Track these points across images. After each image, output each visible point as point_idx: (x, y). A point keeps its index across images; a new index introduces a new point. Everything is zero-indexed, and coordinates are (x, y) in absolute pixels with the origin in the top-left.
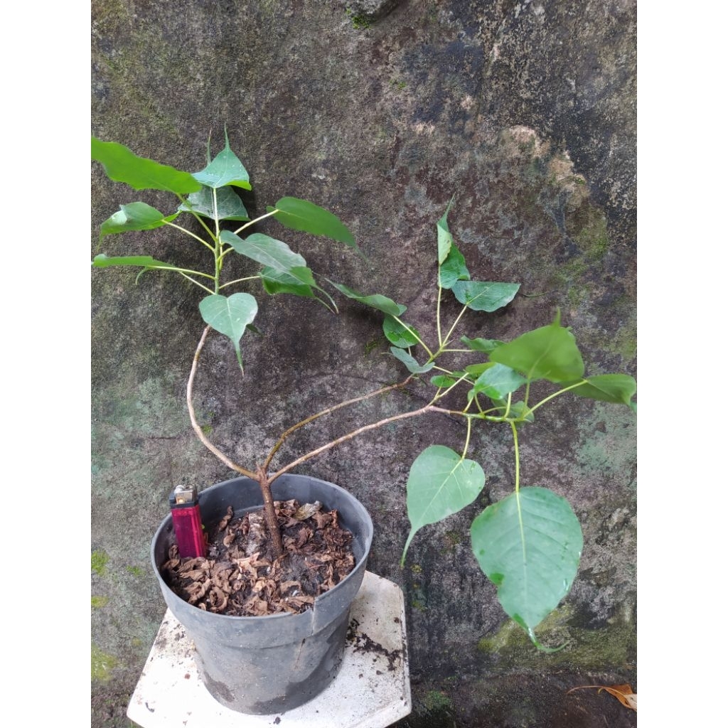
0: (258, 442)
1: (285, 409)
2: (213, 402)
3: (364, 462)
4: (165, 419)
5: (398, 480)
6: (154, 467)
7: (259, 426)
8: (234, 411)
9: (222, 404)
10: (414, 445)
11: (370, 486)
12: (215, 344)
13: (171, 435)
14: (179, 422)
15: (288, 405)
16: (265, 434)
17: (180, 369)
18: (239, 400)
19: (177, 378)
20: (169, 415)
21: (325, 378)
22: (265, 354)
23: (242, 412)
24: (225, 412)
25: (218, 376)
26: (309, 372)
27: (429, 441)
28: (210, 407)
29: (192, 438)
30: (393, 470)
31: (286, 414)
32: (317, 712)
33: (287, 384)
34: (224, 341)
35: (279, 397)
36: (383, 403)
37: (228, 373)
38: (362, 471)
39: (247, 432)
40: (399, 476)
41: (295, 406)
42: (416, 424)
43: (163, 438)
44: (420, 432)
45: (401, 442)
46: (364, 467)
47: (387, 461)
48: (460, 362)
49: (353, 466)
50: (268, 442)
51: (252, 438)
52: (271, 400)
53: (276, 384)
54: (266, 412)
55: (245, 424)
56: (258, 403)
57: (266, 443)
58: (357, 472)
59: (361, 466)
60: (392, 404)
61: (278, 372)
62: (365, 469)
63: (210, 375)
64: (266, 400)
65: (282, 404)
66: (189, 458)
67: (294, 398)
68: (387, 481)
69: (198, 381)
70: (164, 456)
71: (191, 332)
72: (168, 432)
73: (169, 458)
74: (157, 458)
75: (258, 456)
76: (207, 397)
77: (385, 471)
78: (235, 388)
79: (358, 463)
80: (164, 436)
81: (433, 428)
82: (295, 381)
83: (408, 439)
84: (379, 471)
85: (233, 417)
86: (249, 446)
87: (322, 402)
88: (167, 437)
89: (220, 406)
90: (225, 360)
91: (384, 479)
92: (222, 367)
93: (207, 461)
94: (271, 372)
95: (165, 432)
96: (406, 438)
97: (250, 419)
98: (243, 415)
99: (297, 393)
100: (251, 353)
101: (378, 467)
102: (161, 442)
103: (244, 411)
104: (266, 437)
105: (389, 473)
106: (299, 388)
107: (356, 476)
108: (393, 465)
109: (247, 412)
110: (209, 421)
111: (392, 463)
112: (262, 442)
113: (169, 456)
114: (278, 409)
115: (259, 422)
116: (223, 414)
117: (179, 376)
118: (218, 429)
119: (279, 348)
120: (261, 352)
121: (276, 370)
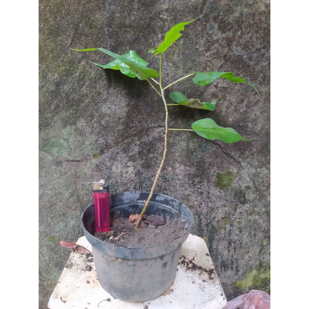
0: (124, 164)
1: (139, 145)
2: (102, 141)
3: (179, 177)
4: (75, 149)
5: (197, 187)
6: (67, 178)
7: (125, 155)
8: (112, 146)
9: (106, 142)
10: (206, 167)
11: (182, 191)
12: (104, 107)
13: (78, 159)
14: (83, 152)
15: (141, 143)
16: (128, 159)
17: (85, 121)
18: (115, 140)
19: (83, 126)
20: (77, 147)
21: (161, 129)
22: (131, 114)
23: (116, 147)
24: (107, 147)
25: (105, 126)
26: (153, 125)
27: (214, 165)
28: (99, 144)
29: (89, 161)
30: (194, 181)
31: (139, 148)
32: (171, 302)
33: (141, 131)
34: (109, 106)
35: (136, 138)
36: (191, 143)
37: (110, 124)
38: (178, 182)
39: (119, 158)
40: (197, 185)
41: (144, 144)
42: (208, 156)
43: (73, 161)
44: (210, 160)
45: (199, 166)
46: (179, 180)
47: (191, 176)
48: (232, 120)
49: (173, 179)
50: (129, 164)
51: (121, 161)
52: (132, 140)
53: (135, 131)
54: (129, 147)
55: (118, 153)
56: (125, 142)
57: (128, 165)
58: (176, 182)
59: (178, 179)
60: (196, 144)
61: (137, 124)
62: (179, 181)
63: (101, 125)
64: (129, 140)
65: (138, 143)
66: (87, 173)
67: (144, 139)
68: (191, 188)
69: (94, 129)
70: (73, 171)
71: (92, 100)
72: (76, 157)
73: (76, 173)
74: (69, 173)
75: (124, 172)
76: (98, 137)
77: (190, 182)
78: (114, 133)
79: (176, 177)
80: (74, 159)
81: (216, 158)
82: (145, 129)
83: (203, 164)
84: (187, 182)
85: (111, 150)
86: (119, 166)
87: (158, 142)
88: (76, 160)
89: (105, 143)
90: (109, 117)
91: (190, 187)
92: (107, 121)
93: (96, 174)
94: (133, 124)
95: (75, 157)
96: (201, 164)
97: (121, 151)
98: (117, 148)
99: (146, 137)
100: (123, 112)
101: (187, 179)
102: (72, 163)
103: (117, 146)
104: (128, 161)
105: (193, 183)
106: (147, 134)
107: (175, 184)
108: (195, 179)
109: (119, 147)
110: (98, 151)
111: (194, 177)
112: (126, 164)
114: (136, 145)
115: (126, 152)
116: (106, 148)
117: (84, 125)
118: (103, 156)
119: (138, 110)
120: (128, 112)
121: (136, 123)
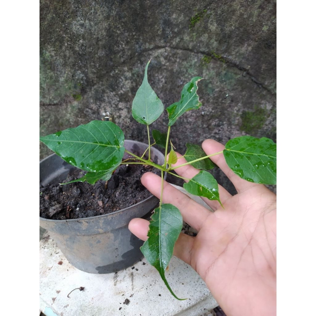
0: (114, 106)
1: (131, 79)
2: (79, 75)
3: (190, 120)
4: (49, 89)
5: (214, 132)
6: (48, 127)
7: (114, 93)
8: (95, 82)
9: (86, 76)
10: (227, 105)
11: (194, 137)
12: (75, 25)
13: (55, 102)
14: (59, 92)
15: (133, 75)
16: (118, 99)
17: (53, 49)
18: (97, 72)
19: (52, 56)
20: (51, 86)
21: (160, 51)
22: (113, 31)
23: (101, 83)
24: (89, 83)
25: (80, 53)
26: (147, 46)
27: (238, 101)
28: (78, 79)
29: (69, 104)
30: (210, 125)
31: (132, 83)
32: (160, 295)
33: (131, 57)
34: (81, 21)
35: (126, 69)
36: (204, 71)
37: (87, 50)
38: (188, 126)
39: (106, 98)
40: (214, 129)
41: (138, 76)
42: (229, 87)
43: (50, 105)
44: (232, 94)
45: (216, 103)
46: (189, 123)
47: (206, 118)
49: (181, 123)
50: (121, 105)
51: (110, 103)
52: (120, 71)
53: (123, 57)
54: (118, 81)
55: (104, 91)
56: (111, 74)
57: (120, 106)
58: (185, 127)
59: (188, 122)
60: (212, 71)
61: (123, 46)
62: (190, 125)
63: (75, 52)
64: (117, 72)
65: (129, 74)
66: (69, 119)
67: (137, 69)
68: (205, 133)
69: (67, 58)
70: (53, 118)
71: (56, 15)
72: (52, 100)
73: (57, 120)
74: (49, 120)
75: (115, 116)
76: (75, 71)
77: (205, 126)
78: (94, 62)
79: (185, 121)
80: (50, 103)
81: (242, 91)
82: (137, 54)
83: (222, 100)
84: (201, 126)
85: (95, 87)
86: (109, 109)
87: (158, 72)
88: (53, 103)
89: (85, 78)
90: (84, 39)
91: (204, 132)
92: (83, 45)
93: (81, 121)
94: (118, 47)
95: (50, 100)
96: (220, 100)
97: (107, 88)
98: (102, 85)
99: (139, 65)
100: (102, 30)
101: (199, 123)
102: (50, 108)
103: (102, 81)
104: (119, 101)
105: (208, 127)
106: (141, 61)
107: (184, 130)
108: (211, 121)
109: (104, 82)
110: (78, 90)
111: (210, 119)
112: (117, 106)
113: (56, 118)
114: (126, 79)
115: (114, 90)
116: (87, 85)
117: (53, 54)
118: (86, 96)
119: (123, 24)
120: (110, 29)
121: (122, 45)
